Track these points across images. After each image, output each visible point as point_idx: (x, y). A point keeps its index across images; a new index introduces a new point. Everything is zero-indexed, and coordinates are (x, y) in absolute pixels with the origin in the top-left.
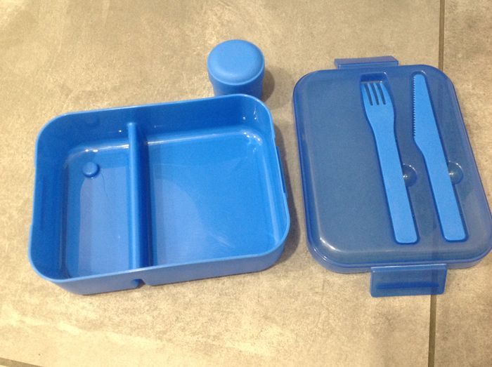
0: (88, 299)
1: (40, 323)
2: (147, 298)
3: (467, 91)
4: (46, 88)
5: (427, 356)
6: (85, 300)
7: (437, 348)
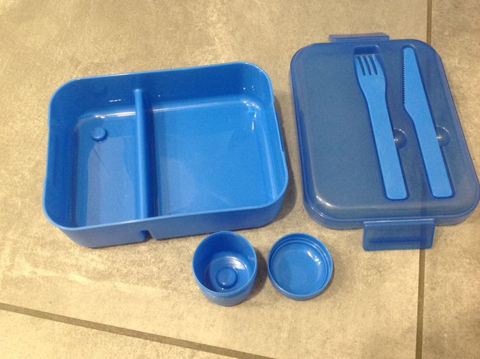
0: (97, 252)
1: (51, 274)
2: (153, 252)
3: (453, 65)
4: (56, 59)
5: (417, 304)
6: (94, 252)
7: (426, 298)
